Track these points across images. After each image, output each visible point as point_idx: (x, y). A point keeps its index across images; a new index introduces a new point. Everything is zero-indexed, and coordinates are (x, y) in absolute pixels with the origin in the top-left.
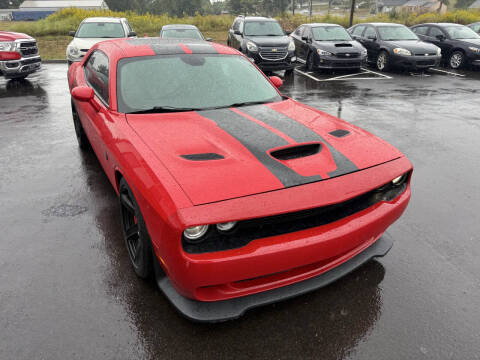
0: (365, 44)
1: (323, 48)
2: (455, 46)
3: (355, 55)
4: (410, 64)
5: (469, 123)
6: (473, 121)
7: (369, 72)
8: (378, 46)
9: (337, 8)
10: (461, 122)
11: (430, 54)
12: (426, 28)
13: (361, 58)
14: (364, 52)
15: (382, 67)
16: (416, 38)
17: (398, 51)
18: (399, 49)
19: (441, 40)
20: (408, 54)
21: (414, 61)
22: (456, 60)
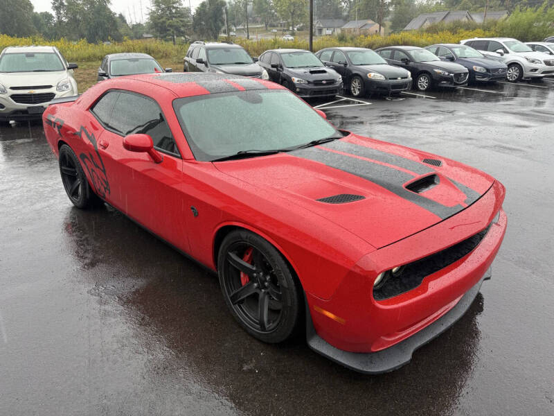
0: (338, 69)
1: (297, 75)
2: (421, 69)
3: (331, 82)
4: (385, 88)
5: (467, 144)
6: (469, 142)
7: (345, 99)
8: (350, 71)
9: (275, 31)
10: (458, 143)
11: (402, 78)
12: (390, 51)
13: (337, 85)
14: (339, 78)
15: (357, 92)
16: (386, 62)
17: (372, 76)
18: (372, 74)
19: (406, 62)
20: (382, 78)
21: (388, 85)
22: (423, 83)
